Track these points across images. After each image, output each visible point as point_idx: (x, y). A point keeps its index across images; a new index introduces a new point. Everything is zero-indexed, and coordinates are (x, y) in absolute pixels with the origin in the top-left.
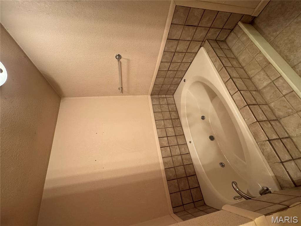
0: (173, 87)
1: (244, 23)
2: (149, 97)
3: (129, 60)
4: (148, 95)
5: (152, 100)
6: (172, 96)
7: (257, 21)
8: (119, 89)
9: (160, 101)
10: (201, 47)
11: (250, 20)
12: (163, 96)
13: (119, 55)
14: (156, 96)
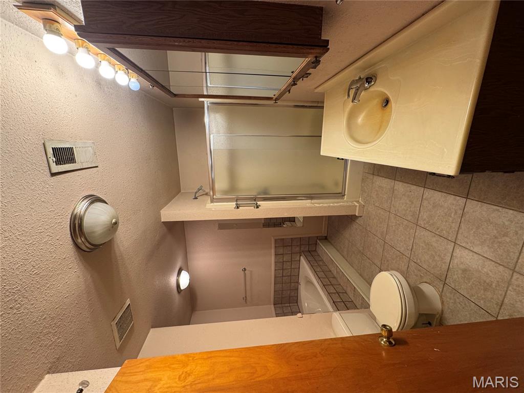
0: (293, 293)
1: (319, 240)
2: (273, 306)
3: (251, 271)
4: (271, 305)
5: (275, 310)
6: (296, 304)
7: (328, 238)
8: (243, 298)
9: (284, 310)
10: (300, 256)
11: (325, 238)
12: (286, 305)
13: (245, 268)
14: (280, 305)
